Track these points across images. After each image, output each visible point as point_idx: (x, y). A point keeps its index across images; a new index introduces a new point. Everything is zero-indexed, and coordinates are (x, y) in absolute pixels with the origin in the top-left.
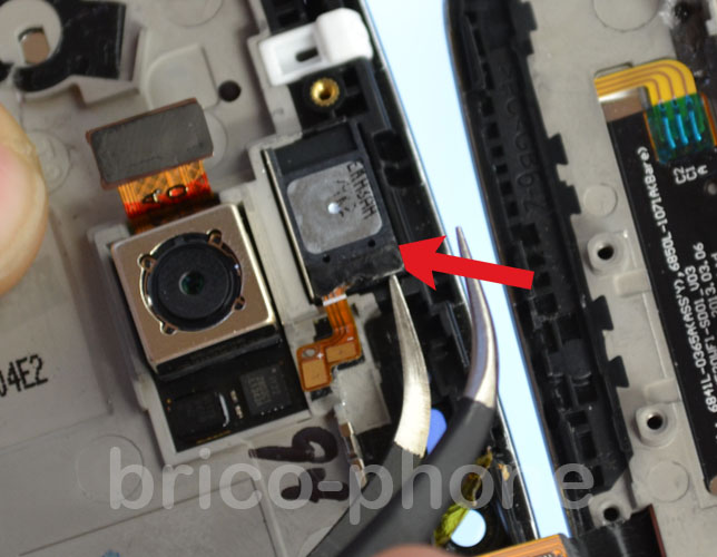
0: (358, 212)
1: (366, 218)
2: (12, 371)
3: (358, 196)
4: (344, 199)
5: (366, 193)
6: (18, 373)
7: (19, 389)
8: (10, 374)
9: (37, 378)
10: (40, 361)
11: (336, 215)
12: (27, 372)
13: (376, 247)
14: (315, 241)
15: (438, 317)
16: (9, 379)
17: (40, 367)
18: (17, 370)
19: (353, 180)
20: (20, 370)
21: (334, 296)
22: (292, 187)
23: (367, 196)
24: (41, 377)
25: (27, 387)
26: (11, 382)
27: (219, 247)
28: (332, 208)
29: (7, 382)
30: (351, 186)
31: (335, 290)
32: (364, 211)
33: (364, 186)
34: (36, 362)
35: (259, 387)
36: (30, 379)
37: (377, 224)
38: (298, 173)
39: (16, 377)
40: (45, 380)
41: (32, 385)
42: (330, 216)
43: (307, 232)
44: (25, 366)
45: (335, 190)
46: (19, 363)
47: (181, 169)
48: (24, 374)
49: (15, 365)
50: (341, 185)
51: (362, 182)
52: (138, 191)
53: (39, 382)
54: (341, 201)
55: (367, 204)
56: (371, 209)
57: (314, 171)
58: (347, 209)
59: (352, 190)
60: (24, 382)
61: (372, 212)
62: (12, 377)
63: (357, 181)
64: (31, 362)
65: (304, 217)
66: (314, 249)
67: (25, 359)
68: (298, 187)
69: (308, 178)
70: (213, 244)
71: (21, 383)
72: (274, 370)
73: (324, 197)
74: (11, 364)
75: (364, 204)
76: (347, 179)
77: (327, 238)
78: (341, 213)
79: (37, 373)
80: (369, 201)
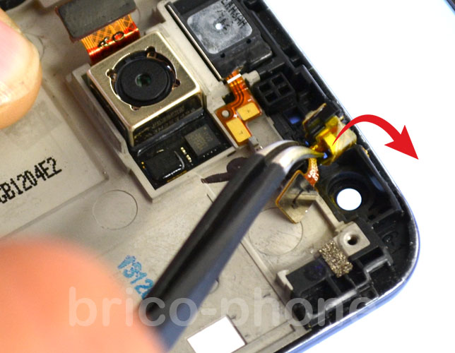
0: (235, 26)
1: (241, 28)
2: (37, 170)
3: (233, 17)
4: (224, 20)
5: (237, 14)
6: (41, 170)
7: (45, 179)
8: (36, 172)
9: (54, 171)
10: (54, 160)
11: (222, 30)
12: (47, 169)
13: (252, 42)
14: (213, 46)
15: (300, 75)
16: (37, 175)
17: (55, 164)
18: (40, 168)
19: (227, 9)
20: (42, 168)
21: (233, 76)
22: (190, 20)
23: (238, 15)
24: (57, 169)
25: (49, 177)
26: (38, 177)
27: (154, 58)
28: (219, 27)
29: (35, 177)
30: (227, 12)
31: (233, 73)
32: (239, 24)
33: (235, 11)
34: (51, 162)
35: (198, 139)
36: (50, 172)
37: (249, 30)
38: (191, 12)
39: (41, 173)
40: (60, 171)
41: (52, 175)
42: (218, 32)
43: (206, 43)
44: (45, 166)
45: (218, 17)
46: (40, 164)
47: (117, 21)
48: (45, 170)
49: (38, 166)
50: (220, 13)
51: (233, 9)
52: (94, 40)
53: (56, 172)
54: (223, 22)
55: (240, 20)
56: (243, 22)
57: (202, 9)
58: (228, 25)
59: (228, 15)
60: (47, 174)
61: (244, 24)
62: (38, 173)
63: (229, 9)
64: (48, 162)
65: (202, 35)
66: (214, 51)
67: (44, 162)
68: (194, 20)
69: (198, 13)
70: (150, 57)
71: (45, 175)
72: (205, 128)
73: (212, 21)
74: (36, 166)
75: (237, 21)
76: (223, 9)
77: (220, 44)
78: (225, 28)
79: (54, 168)
80: (241, 18)
